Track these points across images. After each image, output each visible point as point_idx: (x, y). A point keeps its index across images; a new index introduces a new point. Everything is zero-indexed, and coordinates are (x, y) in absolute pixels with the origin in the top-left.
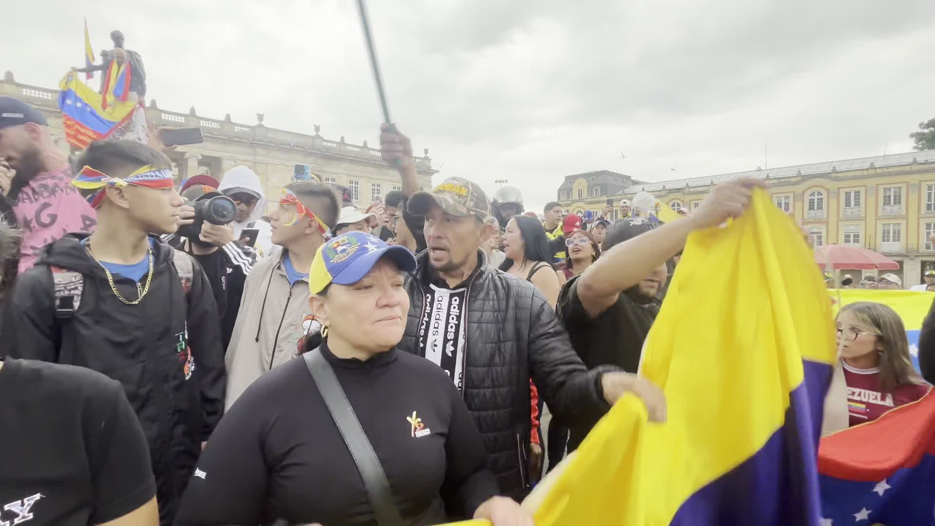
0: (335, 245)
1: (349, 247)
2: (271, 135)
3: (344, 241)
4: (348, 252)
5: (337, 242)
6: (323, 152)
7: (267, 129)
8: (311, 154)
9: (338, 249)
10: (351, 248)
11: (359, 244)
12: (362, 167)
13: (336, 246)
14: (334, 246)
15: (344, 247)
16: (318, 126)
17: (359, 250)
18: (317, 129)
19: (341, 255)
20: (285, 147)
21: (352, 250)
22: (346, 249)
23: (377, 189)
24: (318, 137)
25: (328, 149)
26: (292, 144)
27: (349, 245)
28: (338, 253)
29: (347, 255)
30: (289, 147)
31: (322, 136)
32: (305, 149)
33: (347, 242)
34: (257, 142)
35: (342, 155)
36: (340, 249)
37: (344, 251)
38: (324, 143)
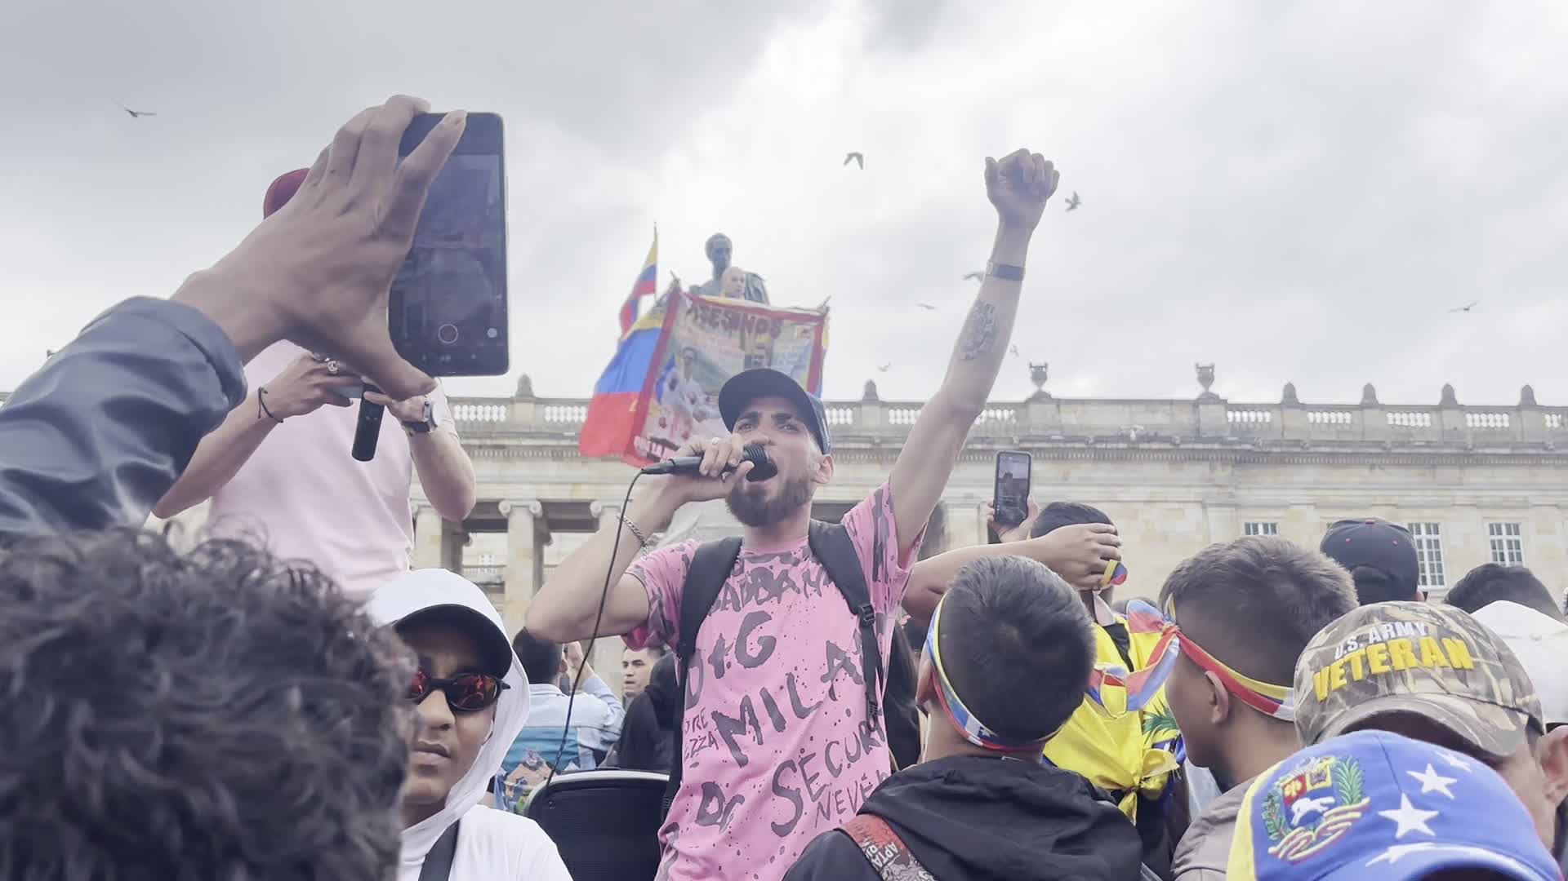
0: (1291, 791)
1: (1331, 806)
2: (1070, 418)
3: (1320, 777)
4: (1325, 829)
5: (1301, 778)
6: (1231, 443)
7: (1059, 402)
8: (1195, 457)
9: (1295, 807)
10: (1337, 814)
11: (1365, 801)
12: (1366, 471)
13: (1294, 794)
14: (1287, 793)
15: (1316, 805)
16: (1206, 368)
17: (1358, 829)
18: (1206, 376)
19: (1301, 834)
20: (1109, 446)
21: (1339, 819)
22: (1321, 815)
23: (1429, 542)
24: (1211, 399)
25: (1243, 431)
26: (1133, 435)
27: (1330, 800)
28: (1295, 821)
29: (1320, 838)
30: (1122, 445)
31: (1222, 397)
32: (1174, 444)
33: (1328, 783)
34: (1037, 445)
35: (1297, 443)
36: (1302, 807)
37: (1311, 818)
38: (1230, 415)
